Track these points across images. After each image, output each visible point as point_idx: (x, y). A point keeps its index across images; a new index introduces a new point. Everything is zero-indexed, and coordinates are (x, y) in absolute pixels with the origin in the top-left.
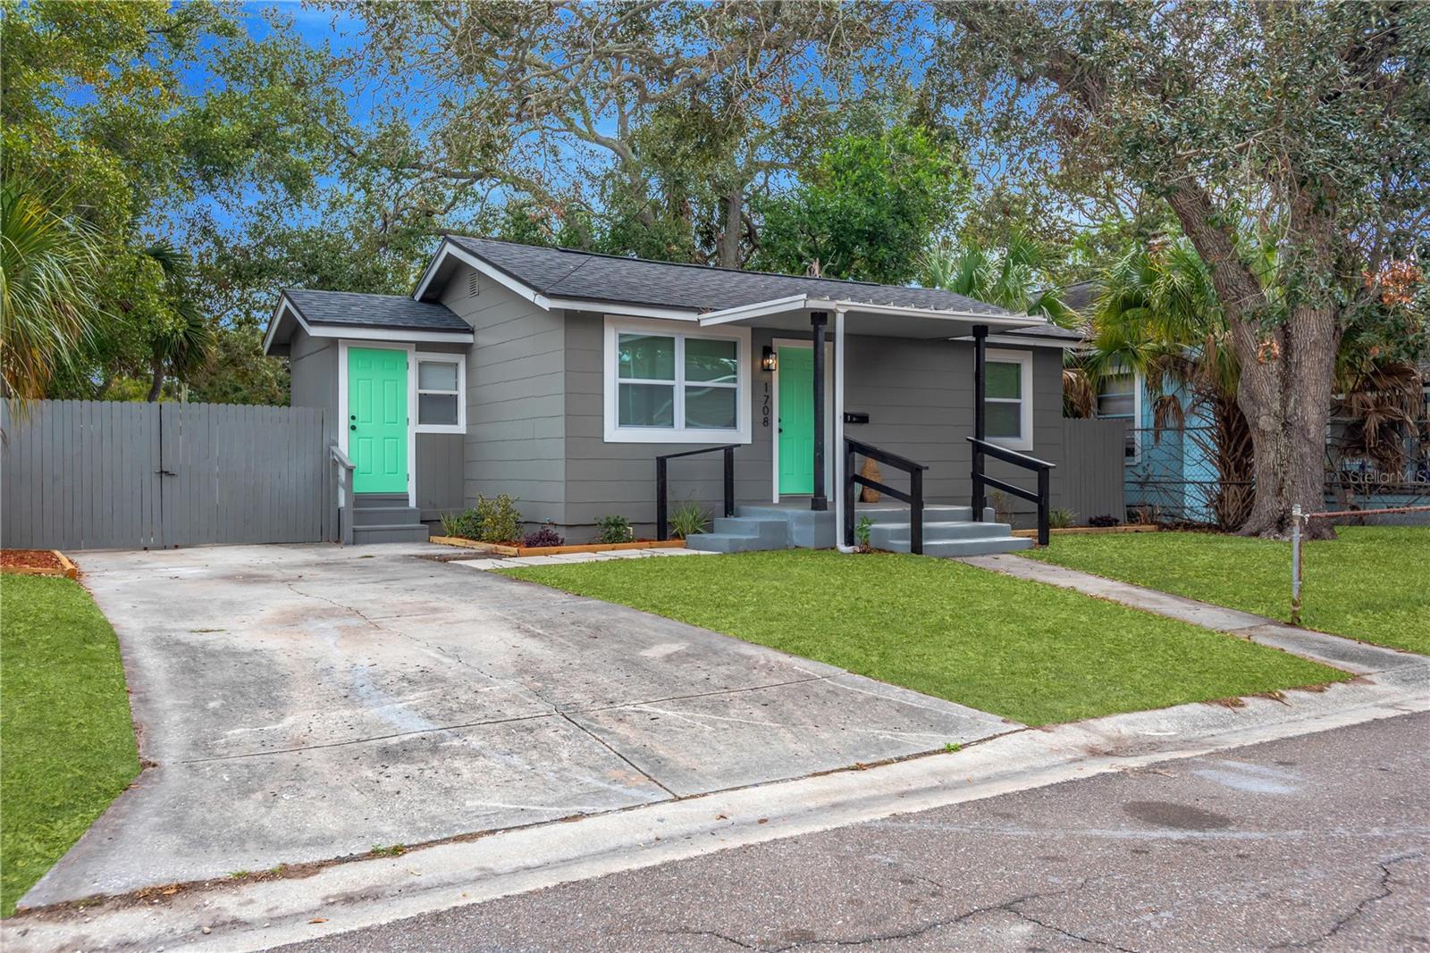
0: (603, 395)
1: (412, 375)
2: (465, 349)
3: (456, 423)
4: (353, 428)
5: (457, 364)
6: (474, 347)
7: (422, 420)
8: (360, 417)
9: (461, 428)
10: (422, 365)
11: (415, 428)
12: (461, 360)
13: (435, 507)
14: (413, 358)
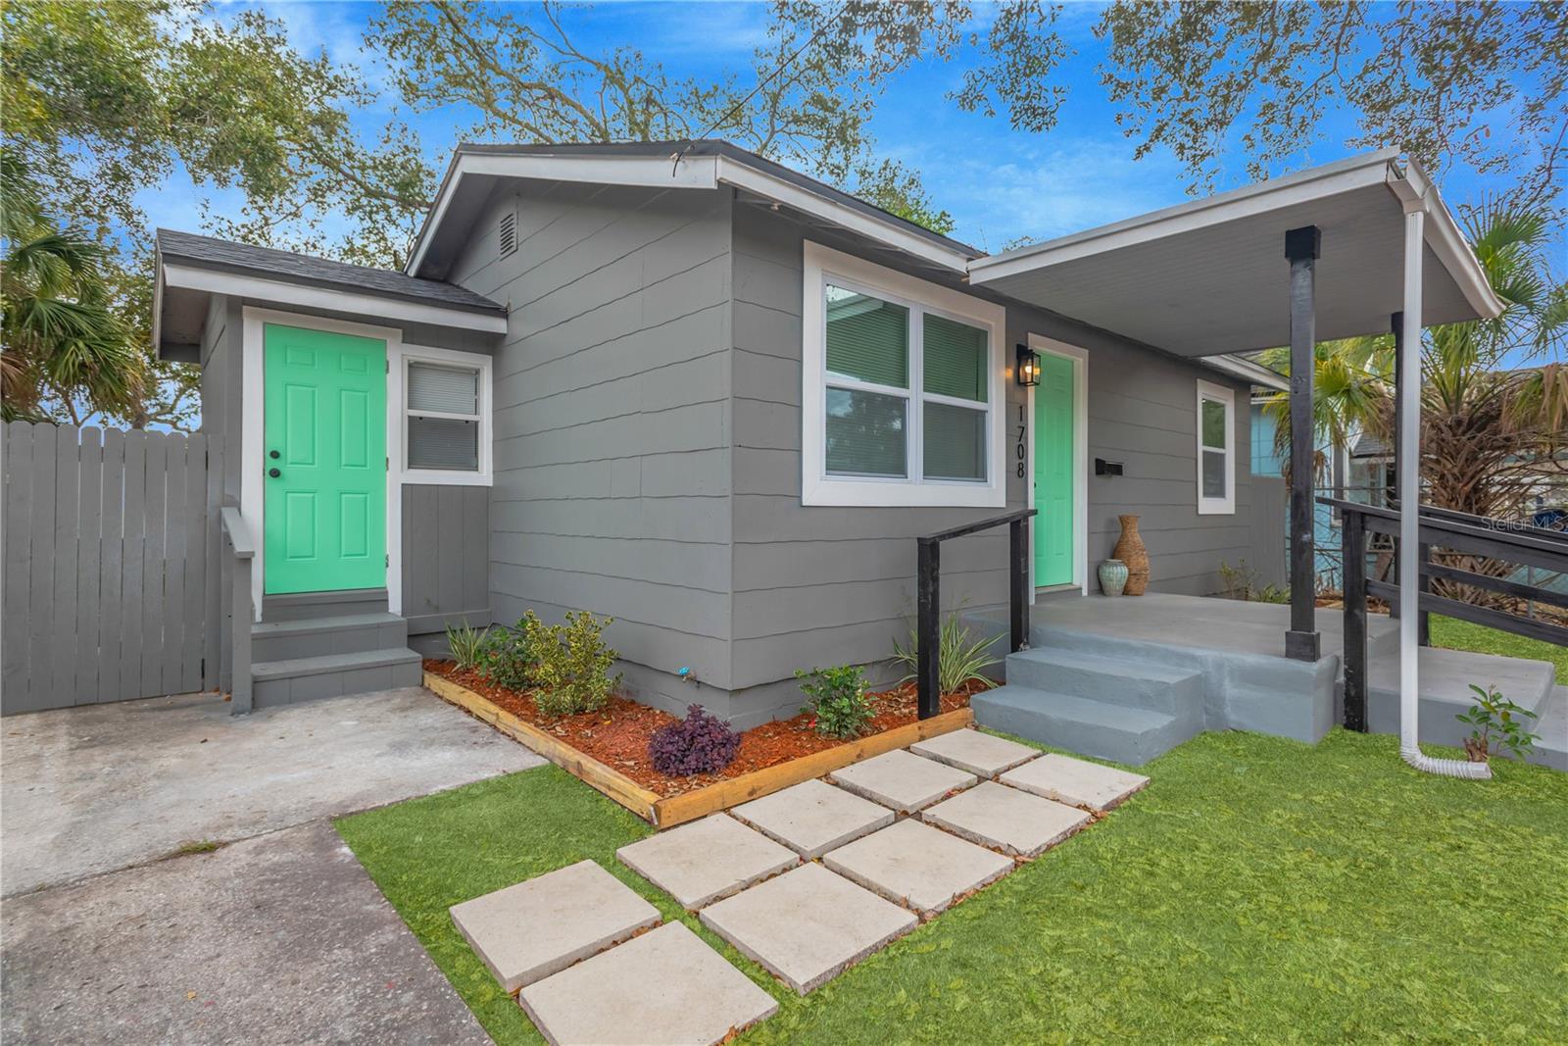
0: (800, 407)
1: (396, 383)
2: (490, 344)
3: (476, 468)
4: (275, 474)
5: (477, 372)
6: (507, 341)
7: (413, 462)
8: (290, 455)
9: (484, 475)
10: (414, 367)
11: (398, 475)
12: (485, 364)
13: (437, 609)
14: (398, 355)
